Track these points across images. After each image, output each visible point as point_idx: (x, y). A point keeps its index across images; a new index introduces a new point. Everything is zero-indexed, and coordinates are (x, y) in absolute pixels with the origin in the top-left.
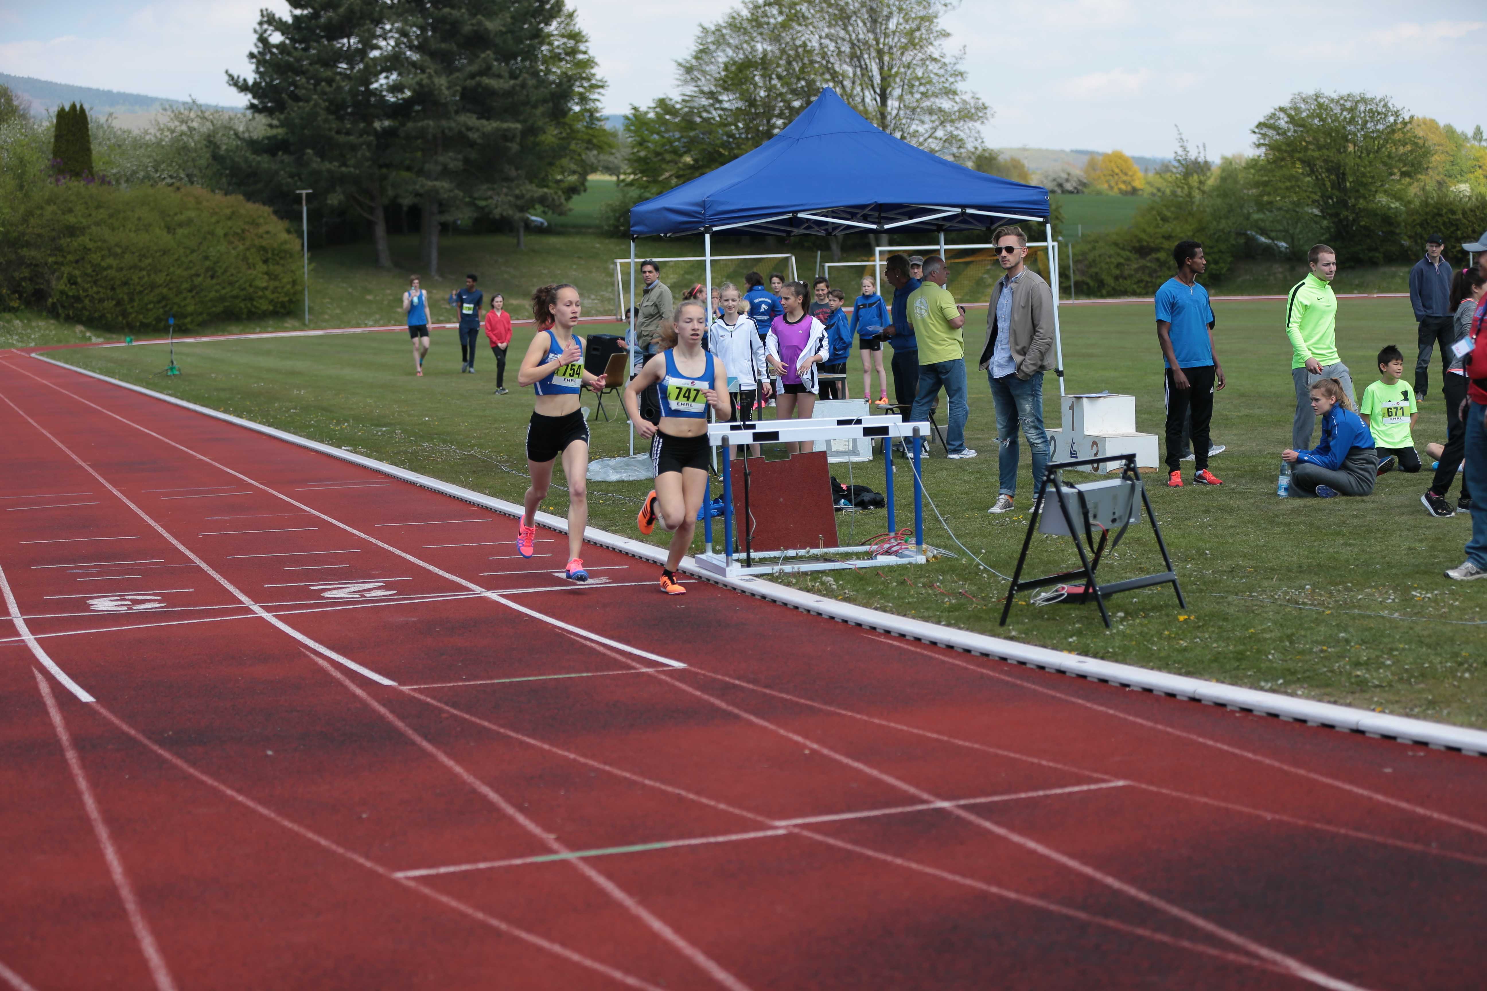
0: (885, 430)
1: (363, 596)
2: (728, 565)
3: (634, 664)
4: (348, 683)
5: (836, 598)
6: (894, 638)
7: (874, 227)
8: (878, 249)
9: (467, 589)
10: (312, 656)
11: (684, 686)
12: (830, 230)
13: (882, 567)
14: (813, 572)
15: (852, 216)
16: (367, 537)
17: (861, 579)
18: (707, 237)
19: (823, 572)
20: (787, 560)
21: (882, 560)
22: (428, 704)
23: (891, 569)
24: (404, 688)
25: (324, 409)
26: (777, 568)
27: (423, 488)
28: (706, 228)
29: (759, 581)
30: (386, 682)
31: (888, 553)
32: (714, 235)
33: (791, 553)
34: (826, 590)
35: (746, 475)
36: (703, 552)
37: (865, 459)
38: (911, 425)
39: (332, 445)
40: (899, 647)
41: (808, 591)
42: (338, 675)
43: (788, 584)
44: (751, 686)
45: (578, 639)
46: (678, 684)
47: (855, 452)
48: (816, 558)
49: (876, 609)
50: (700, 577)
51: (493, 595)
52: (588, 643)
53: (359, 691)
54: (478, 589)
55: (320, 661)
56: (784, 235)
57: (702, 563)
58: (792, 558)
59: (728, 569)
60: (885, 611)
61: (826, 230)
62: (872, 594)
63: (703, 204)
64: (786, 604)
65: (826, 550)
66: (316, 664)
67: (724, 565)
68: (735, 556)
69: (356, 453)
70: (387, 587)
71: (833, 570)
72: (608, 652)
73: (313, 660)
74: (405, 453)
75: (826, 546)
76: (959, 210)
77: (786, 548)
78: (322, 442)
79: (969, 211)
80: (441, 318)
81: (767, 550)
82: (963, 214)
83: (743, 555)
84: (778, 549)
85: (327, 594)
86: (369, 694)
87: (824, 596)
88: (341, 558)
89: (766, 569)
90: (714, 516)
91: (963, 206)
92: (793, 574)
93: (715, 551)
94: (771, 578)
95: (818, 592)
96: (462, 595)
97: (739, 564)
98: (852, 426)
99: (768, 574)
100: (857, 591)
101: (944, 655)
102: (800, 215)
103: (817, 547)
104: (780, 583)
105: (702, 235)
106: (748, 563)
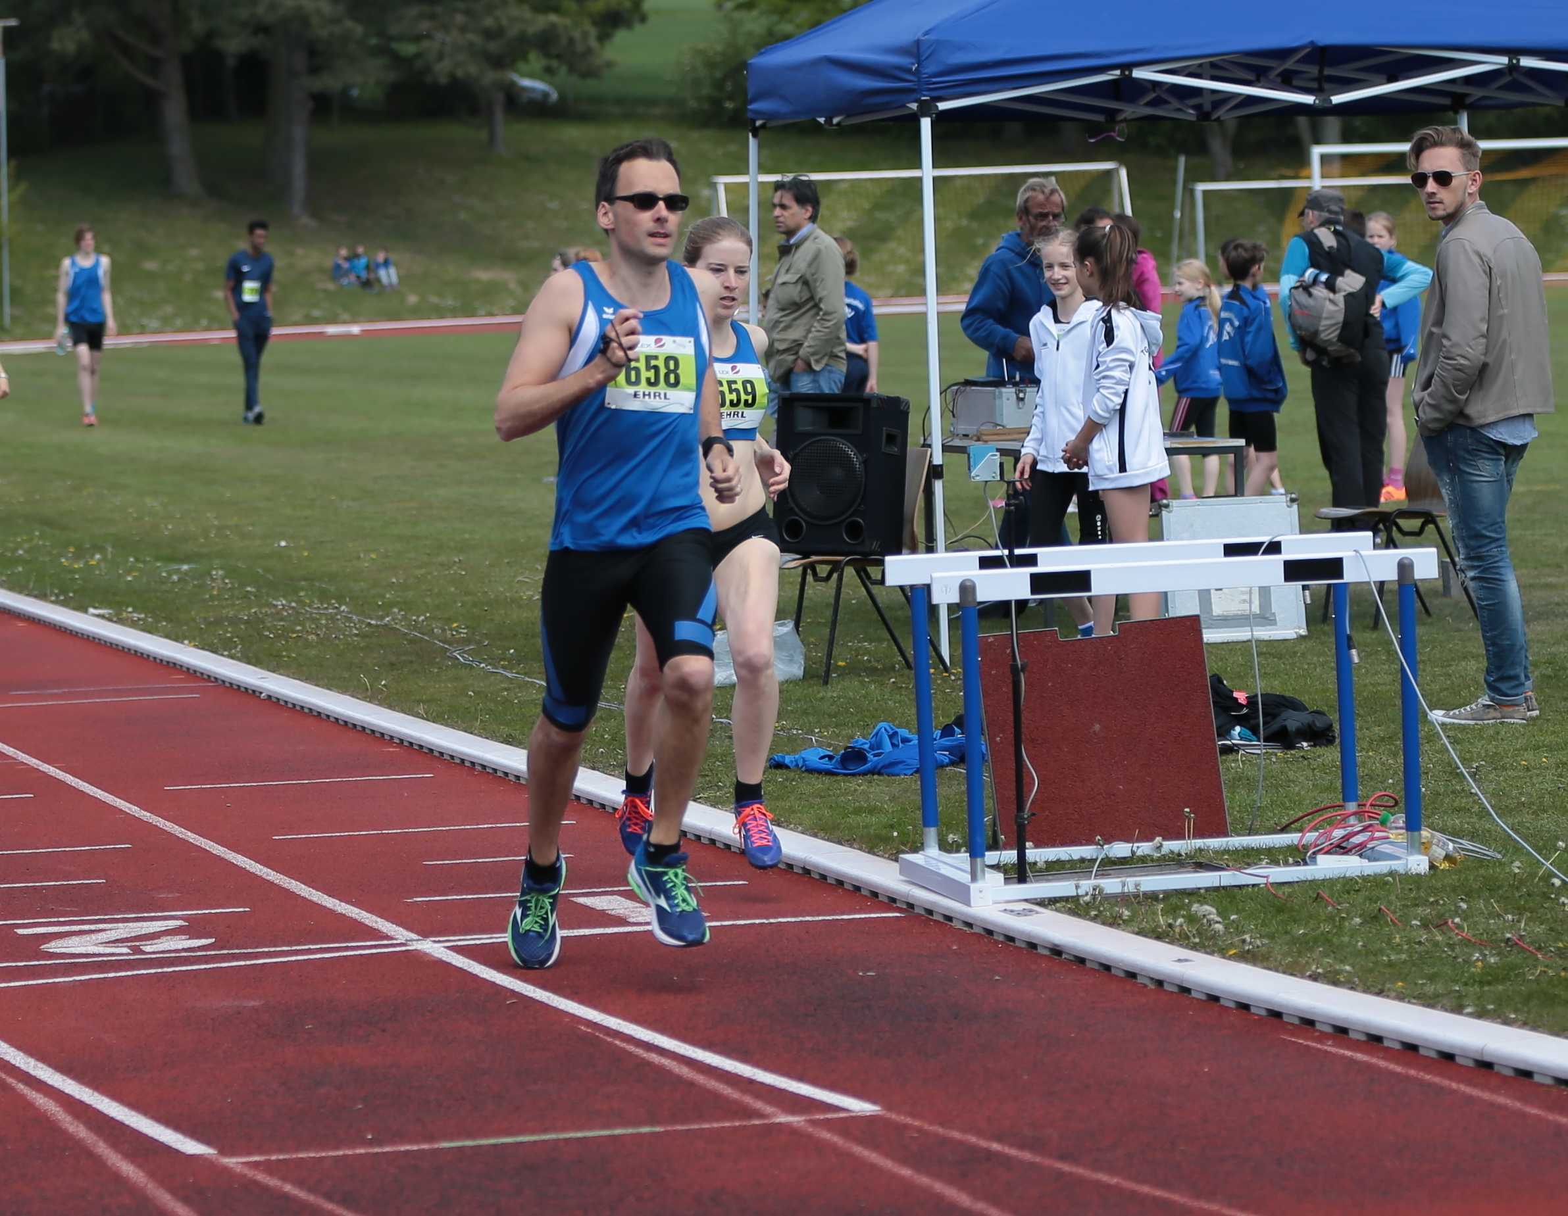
0: (1333, 567)
1: (137, 950)
2: (974, 878)
3: (759, 1105)
4: (102, 1148)
5: (1223, 953)
6: (1356, 1045)
7: (1309, 99)
8: (1317, 151)
9: (375, 934)
10: (21, 1087)
11: (873, 1157)
12: (1207, 107)
13: (1329, 883)
14: (1169, 894)
15: (1258, 76)
16: (145, 815)
17: (1280, 910)
18: (926, 124)
19: (1193, 894)
20: (1111, 865)
21: (1328, 866)
22: (286, 1197)
23: (1348, 885)
24: (231, 1161)
25: (47, 522)
26: (1086, 885)
27: (275, 703)
28: (922, 104)
29: (1047, 914)
30: (191, 1147)
31: (1341, 848)
32: (941, 120)
33: (1120, 849)
34: (1199, 933)
35: (1015, 672)
36: (917, 848)
37: (1290, 634)
38: (1395, 555)
39: (65, 604)
40: (1369, 1066)
41: (1159, 938)
42: (81, 1131)
43: (1114, 922)
44: (1027, 1156)
45: (631, 1048)
46: (858, 1150)
47: (1265, 617)
48: (1176, 862)
49: (1315, 978)
50: (911, 906)
51: (435, 948)
52: (654, 1058)
53: (127, 1169)
54: (401, 934)
55: (40, 1100)
56: (1100, 118)
57: (914, 874)
58: (1122, 861)
59: (973, 886)
60: (1335, 983)
61: (1197, 107)
62: (1305, 945)
63: (915, 50)
64: (1107, 968)
65: (1199, 843)
66: (30, 1105)
67: (965, 878)
68: (992, 857)
69: (120, 621)
70: (192, 929)
71: (1216, 889)
72: (700, 1079)
73: (22, 1097)
74: (234, 621)
75: (1200, 833)
76: (1504, 60)
77: (1109, 839)
78: (42, 596)
79: (1527, 62)
80: (316, 313)
81: (1063, 844)
82: (1513, 68)
83: (1010, 856)
84: (1089, 842)
85: (54, 947)
86: (152, 1174)
87: (1194, 947)
88: (90, 863)
89: (1062, 887)
90: (942, 766)
91: (1514, 52)
92: (1124, 899)
93: (945, 847)
94: (1073, 906)
95: (1182, 940)
96: (365, 948)
97: (1000, 876)
98: (1259, 558)
99: (1066, 899)
100: (1271, 937)
101: (1470, 1083)
102: (1138, 74)
103: (1179, 836)
104: (1094, 919)
105: (913, 121)
106: (1020, 872)
